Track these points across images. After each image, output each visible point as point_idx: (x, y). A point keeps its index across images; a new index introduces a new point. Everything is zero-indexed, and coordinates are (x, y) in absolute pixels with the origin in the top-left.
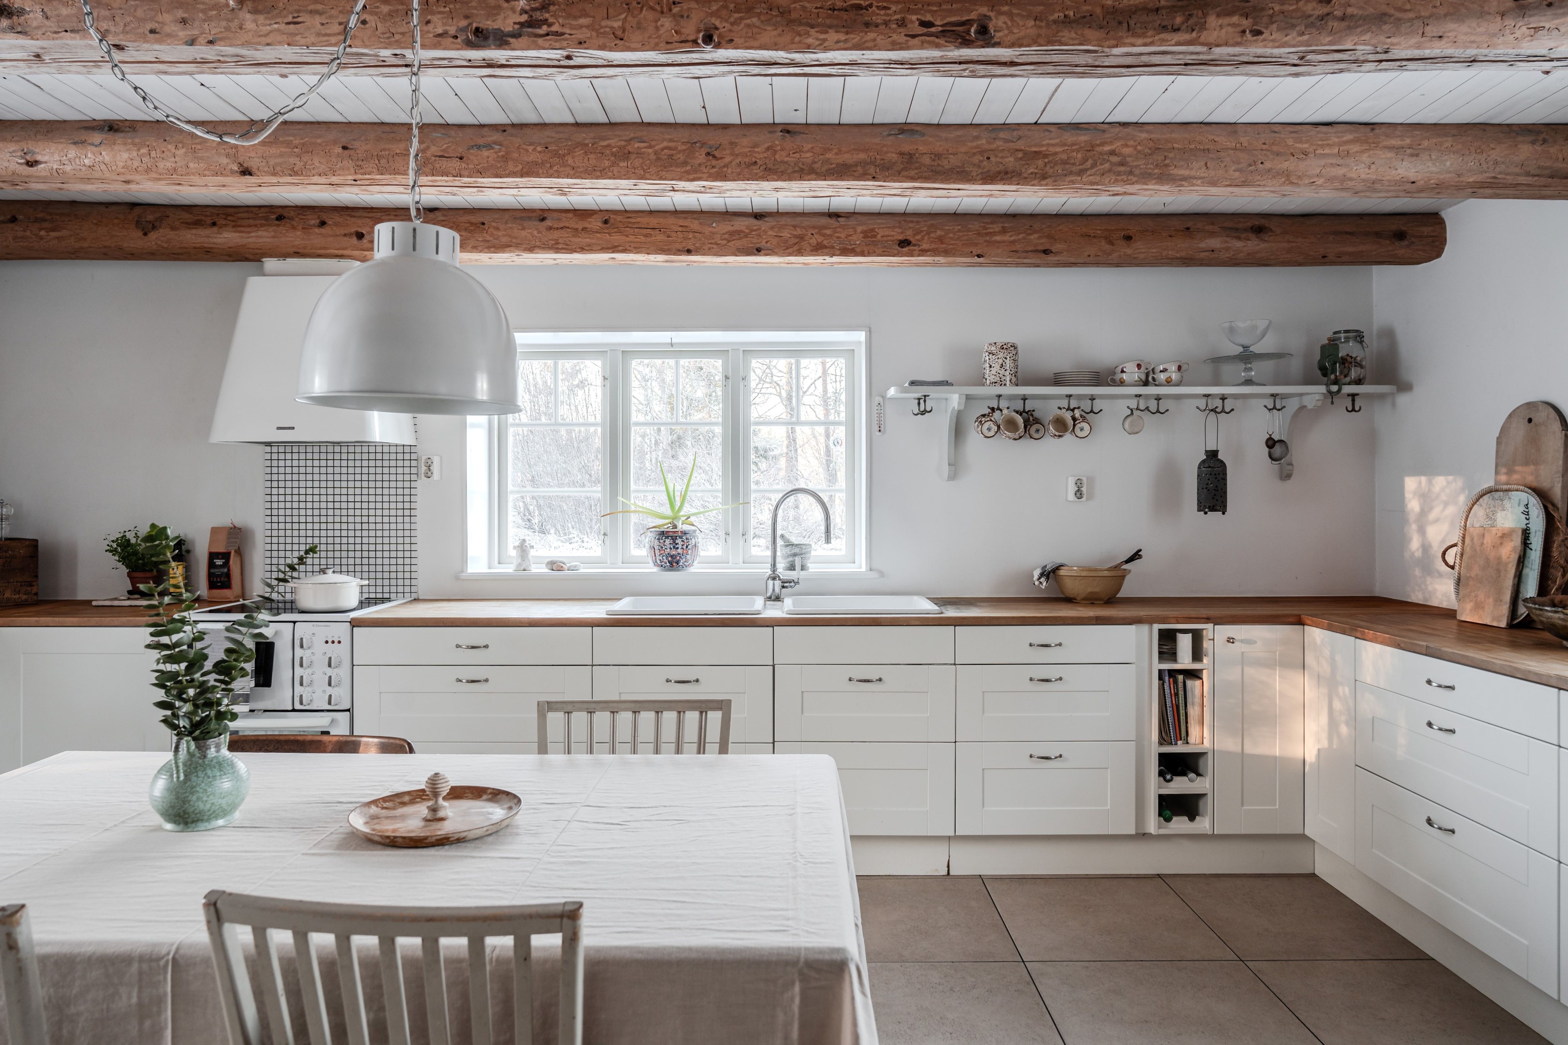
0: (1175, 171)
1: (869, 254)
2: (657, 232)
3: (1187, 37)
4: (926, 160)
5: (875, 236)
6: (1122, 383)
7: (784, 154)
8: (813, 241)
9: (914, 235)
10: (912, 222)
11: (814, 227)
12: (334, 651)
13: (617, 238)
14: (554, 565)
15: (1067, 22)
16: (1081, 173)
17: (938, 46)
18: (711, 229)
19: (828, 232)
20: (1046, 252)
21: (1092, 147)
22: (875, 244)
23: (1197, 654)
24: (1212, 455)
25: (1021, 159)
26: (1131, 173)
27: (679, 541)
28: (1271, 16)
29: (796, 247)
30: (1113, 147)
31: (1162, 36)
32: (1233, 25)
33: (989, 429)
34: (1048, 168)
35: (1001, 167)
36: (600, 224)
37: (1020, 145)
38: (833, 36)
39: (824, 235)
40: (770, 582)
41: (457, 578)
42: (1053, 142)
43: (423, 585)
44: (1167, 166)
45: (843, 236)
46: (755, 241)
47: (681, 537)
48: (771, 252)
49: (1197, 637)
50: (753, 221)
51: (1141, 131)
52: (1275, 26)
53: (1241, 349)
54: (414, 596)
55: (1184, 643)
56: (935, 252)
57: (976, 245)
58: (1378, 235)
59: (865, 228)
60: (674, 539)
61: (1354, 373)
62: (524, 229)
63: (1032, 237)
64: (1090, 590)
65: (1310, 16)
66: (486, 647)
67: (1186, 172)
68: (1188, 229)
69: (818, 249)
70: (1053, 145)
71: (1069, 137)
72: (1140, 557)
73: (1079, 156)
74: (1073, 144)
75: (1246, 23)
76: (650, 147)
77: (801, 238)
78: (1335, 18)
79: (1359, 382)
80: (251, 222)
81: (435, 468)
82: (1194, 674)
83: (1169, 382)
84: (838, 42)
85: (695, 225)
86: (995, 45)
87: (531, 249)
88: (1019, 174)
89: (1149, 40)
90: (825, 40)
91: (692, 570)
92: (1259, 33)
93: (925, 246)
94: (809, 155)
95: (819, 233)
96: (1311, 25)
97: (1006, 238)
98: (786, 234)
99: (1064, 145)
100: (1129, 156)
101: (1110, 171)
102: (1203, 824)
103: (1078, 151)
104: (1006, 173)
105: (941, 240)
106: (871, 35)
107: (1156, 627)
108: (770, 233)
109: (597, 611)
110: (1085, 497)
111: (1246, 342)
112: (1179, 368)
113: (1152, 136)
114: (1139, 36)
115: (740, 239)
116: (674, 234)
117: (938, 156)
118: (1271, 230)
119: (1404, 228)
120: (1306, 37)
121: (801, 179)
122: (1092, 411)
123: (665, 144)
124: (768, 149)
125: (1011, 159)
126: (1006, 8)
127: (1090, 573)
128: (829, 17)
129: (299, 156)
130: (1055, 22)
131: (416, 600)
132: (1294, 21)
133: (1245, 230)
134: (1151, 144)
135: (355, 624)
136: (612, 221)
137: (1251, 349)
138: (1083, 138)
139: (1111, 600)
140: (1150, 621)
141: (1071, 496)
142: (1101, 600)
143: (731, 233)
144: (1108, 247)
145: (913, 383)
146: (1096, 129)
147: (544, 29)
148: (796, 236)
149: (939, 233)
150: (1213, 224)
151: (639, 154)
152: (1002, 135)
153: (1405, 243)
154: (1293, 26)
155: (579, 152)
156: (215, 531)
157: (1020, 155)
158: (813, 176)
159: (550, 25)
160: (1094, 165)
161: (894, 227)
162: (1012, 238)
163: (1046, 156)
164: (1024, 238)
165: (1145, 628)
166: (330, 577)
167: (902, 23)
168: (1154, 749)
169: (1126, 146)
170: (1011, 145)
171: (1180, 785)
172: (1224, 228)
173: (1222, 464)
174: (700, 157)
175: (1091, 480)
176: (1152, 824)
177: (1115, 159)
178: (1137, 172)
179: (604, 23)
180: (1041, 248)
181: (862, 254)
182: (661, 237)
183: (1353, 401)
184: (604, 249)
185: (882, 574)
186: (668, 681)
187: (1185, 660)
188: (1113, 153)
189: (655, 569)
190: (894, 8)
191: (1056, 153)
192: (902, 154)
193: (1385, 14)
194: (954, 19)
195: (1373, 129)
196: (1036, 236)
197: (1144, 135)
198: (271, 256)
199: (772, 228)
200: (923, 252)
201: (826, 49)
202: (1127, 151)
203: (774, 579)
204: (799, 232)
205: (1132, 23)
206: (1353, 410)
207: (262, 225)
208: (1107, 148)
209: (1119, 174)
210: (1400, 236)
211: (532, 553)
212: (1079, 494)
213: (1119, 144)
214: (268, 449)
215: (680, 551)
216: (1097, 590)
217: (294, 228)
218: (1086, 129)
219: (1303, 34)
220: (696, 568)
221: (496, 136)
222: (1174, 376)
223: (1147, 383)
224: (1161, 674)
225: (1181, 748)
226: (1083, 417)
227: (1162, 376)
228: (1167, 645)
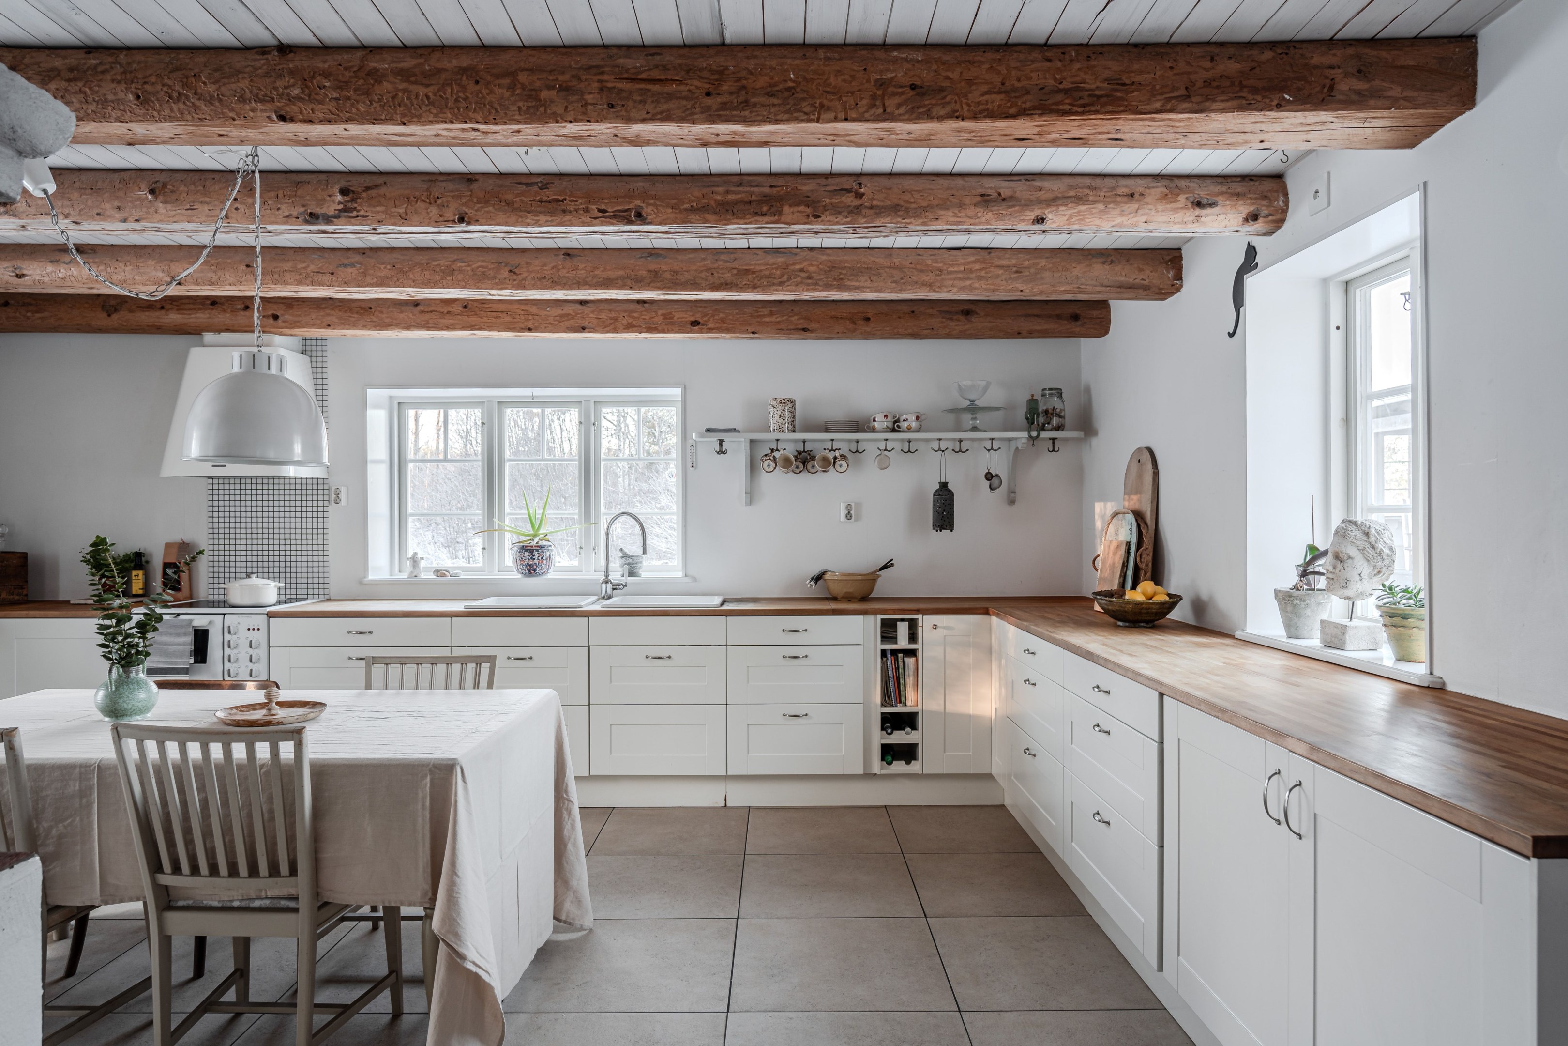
0: (848, 283)
1: (668, 332)
2: (505, 314)
3: (772, 219)
4: (667, 275)
5: (672, 318)
6: (873, 430)
7: (565, 271)
8: (625, 322)
9: (702, 317)
10: (701, 307)
11: (625, 311)
12: (254, 636)
13: (474, 320)
14: (439, 573)
15: (692, 210)
16: (781, 284)
17: (612, 224)
18: (546, 313)
19: (636, 315)
20: (805, 330)
21: (786, 267)
22: (672, 324)
23: (913, 638)
24: (944, 485)
25: (736, 274)
26: (816, 284)
27: (535, 553)
28: (824, 206)
29: (612, 327)
30: (802, 266)
31: (756, 218)
32: (800, 212)
33: (769, 466)
34: (756, 281)
35: (722, 281)
36: (461, 309)
37: (735, 264)
38: (543, 218)
39: (633, 317)
40: (604, 585)
41: (361, 583)
42: (758, 262)
43: (334, 590)
44: (842, 279)
45: (647, 317)
46: (580, 321)
47: (537, 550)
48: (593, 330)
49: (913, 624)
50: (579, 306)
51: (823, 254)
52: (827, 212)
53: (968, 403)
54: (327, 597)
55: (903, 630)
56: (719, 330)
57: (750, 324)
58: (1059, 317)
59: (664, 311)
60: (531, 552)
61: (1055, 421)
62: (402, 312)
63: (793, 319)
64: (845, 590)
65: (849, 206)
66: (371, 632)
67: (857, 284)
68: (913, 312)
69: (629, 328)
70: (759, 265)
71: (771, 259)
72: (892, 565)
73: (778, 272)
74: (774, 264)
75: (808, 210)
76: (469, 266)
77: (616, 319)
78: (866, 207)
79: (1058, 428)
80: (191, 306)
81: (343, 496)
82: (912, 653)
83: (909, 429)
84: (546, 221)
85: (534, 310)
86: (649, 224)
87: (408, 328)
88: (737, 285)
89: (748, 221)
90: (538, 221)
91: (549, 576)
92: (818, 217)
93: (711, 326)
94: (583, 272)
95: (629, 316)
96: (850, 212)
97: (773, 319)
98: (603, 316)
99: (767, 264)
100: (815, 272)
101: (801, 283)
102: (916, 769)
103: (777, 269)
104: (727, 284)
105: (723, 321)
106: (568, 218)
107: (880, 617)
108: (592, 315)
109: (459, 606)
110: (853, 520)
111: (972, 397)
112: (917, 418)
113: (831, 258)
114: (741, 218)
115: (568, 320)
116: (518, 316)
117: (676, 272)
118: (977, 314)
119: (1078, 312)
120: (849, 219)
121: (579, 288)
122: (857, 451)
123: (479, 264)
124: (553, 268)
125: (729, 275)
126: (652, 201)
127: (848, 578)
128: (539, 206)
129: (215, 272)
130: (685, 210)
131: (329, 600)
132: (840, 210)
133: (957, 313)
134: (829, 264)
135: (270, 615)
136: (470, 306)
137: (976, 403)
138: (780, 259)
139: (865, 599)
140: (875, 612)
141: (843, 518)
142: (855, 598)
143: (561, 316)
144: (851, 326)
145: (708, 430)
146: (791, 253)
147: (355, 214)
148: (611, 318)
149: (721, 315)
150: (932, 308)
151: (460, 270)
152: (722, 257)
153: (1079, 323)
154: (840, 213)
155: (417, 270)
156: (168, 546)
157: (735, 272)
158: (587, 287)
159: (358, 211)
160: (789, 279)
161: (687, 311)
162: (778, 320)
163: (754, 272)
164: (787, 320)
165: (870, 618)
166: (254, 580)
167: (587, 210)
168: (877, 710)
169: (812, 265)
170: (728, 265)
171: (899, 737)
172: (940, 312)
173: (951, 494)
174: (505, 273)
175: (858, 505)
176: (876, 766)
177: (803, 275)
178: (821, 283)
179: (393, 210)
180: (800, 327)
181: (663, 332)
182: (508, 318)
183: (1053, 443)
184: (464, 328)
185: (694, 579)
186: (509, 658)
187: (903, 642)
188: (802, 270)
189: (520, 576)
190: (580, 201)
191: (761, 271)
192: (650, 271)
193: (898, 205)
194: (619, 208)
195: (990, 253)
196: (796, 317)
197: (824, 258)
198: (208, 331)
199: (593, 312)
200: (710, 330)
201: (540, 225)
202: (812, 269)
203: (607, 583)
204: (613, 315)
205: (735, 210)
206: (1054, 450)
207: (200, 309)
208: (798, 267)
209: (808, 285)
210: (1076, 318)
211: (423, 564)
212: (849, 516)
213: (806, 264)
214: (210, 481)
215: (536, 561)
216: (851, 590)
217: (224, 311)
218: (784, 253)
219: (847, 217)
220: (552, 575)
221: (358, 258)
222: (914, 425)
223: (894, 430)
224: (884, 653)
225: (900, 709)
226: (843, 457)
227: (905, 425)
228: (888, 630)
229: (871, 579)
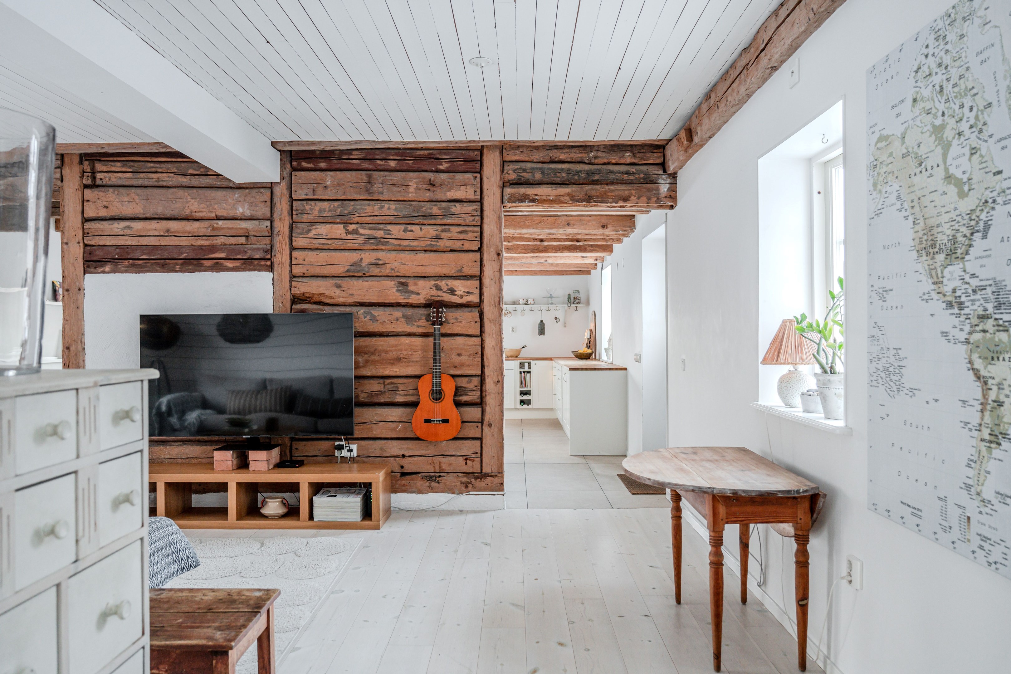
6: (519, 304)
23: (530, 368)
24: (542, 321)
49: (529, 363)
53: (550, 296)
55: (526, 365)
61: (577, 301)
64: (510, 354)
72: (525, 348)
79: (578, 304)
82: (529, 372)
83: (531, 304)
102: (530, 406)
107: (519, 361)
111: (551, 293)
112: (533, 300)
127: (511, 350)
137: (552, 295)
139: (517, 357)
140: (518, 360)
142: (514, 357)
153: (581, 273)
165: (516, 361)
168: (518, 389)
171: (525, 398)
173: (544, 324)
175: (516, 328)
176: (519, 406)
183: (576, 308)
187: (526, 369)
206: (576, 310)
212: (513, 331)
216: (512, 354)
222: (532, 302)
223: (526, 304)
224: (521, 372)
225: (525, 389)
226: (510, 312)
227: (529, 302)
228: (522, 365)
229: (519, 351)
